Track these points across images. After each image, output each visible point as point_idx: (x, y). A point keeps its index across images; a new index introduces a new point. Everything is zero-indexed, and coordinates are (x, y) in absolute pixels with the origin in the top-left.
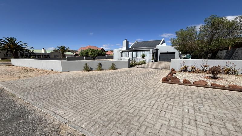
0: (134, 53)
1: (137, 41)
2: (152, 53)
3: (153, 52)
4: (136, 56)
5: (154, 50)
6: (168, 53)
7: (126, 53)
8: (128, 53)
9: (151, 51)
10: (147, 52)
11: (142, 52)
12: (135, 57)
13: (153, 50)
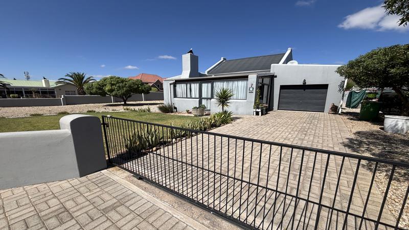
0: (204, 86)
1: (224, 59)
2: (254, 86)
3: (257, 82)
4: (210, 96)
5: (263, 77)
6: (305, 87)
7: (185, 85)
8: (188, 85)
9: (253, 78)
10: (241, 84)
11: (225, 83)
12: (207, 99)
13: (258, 78)
